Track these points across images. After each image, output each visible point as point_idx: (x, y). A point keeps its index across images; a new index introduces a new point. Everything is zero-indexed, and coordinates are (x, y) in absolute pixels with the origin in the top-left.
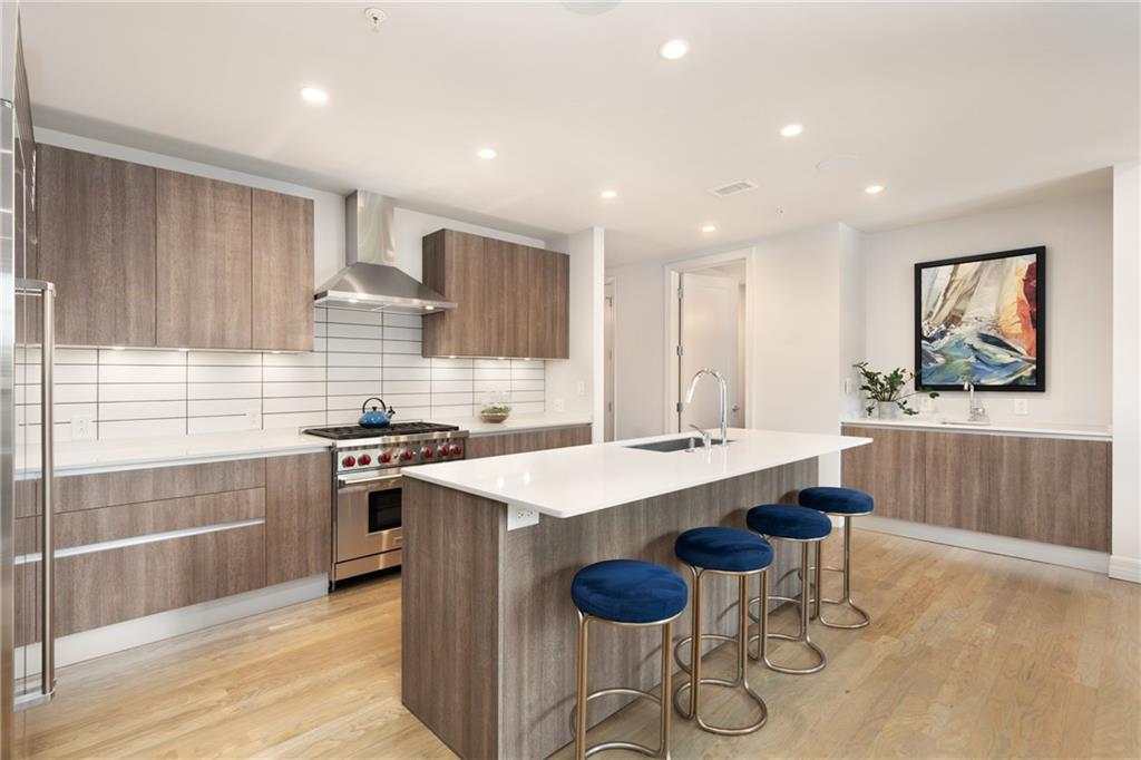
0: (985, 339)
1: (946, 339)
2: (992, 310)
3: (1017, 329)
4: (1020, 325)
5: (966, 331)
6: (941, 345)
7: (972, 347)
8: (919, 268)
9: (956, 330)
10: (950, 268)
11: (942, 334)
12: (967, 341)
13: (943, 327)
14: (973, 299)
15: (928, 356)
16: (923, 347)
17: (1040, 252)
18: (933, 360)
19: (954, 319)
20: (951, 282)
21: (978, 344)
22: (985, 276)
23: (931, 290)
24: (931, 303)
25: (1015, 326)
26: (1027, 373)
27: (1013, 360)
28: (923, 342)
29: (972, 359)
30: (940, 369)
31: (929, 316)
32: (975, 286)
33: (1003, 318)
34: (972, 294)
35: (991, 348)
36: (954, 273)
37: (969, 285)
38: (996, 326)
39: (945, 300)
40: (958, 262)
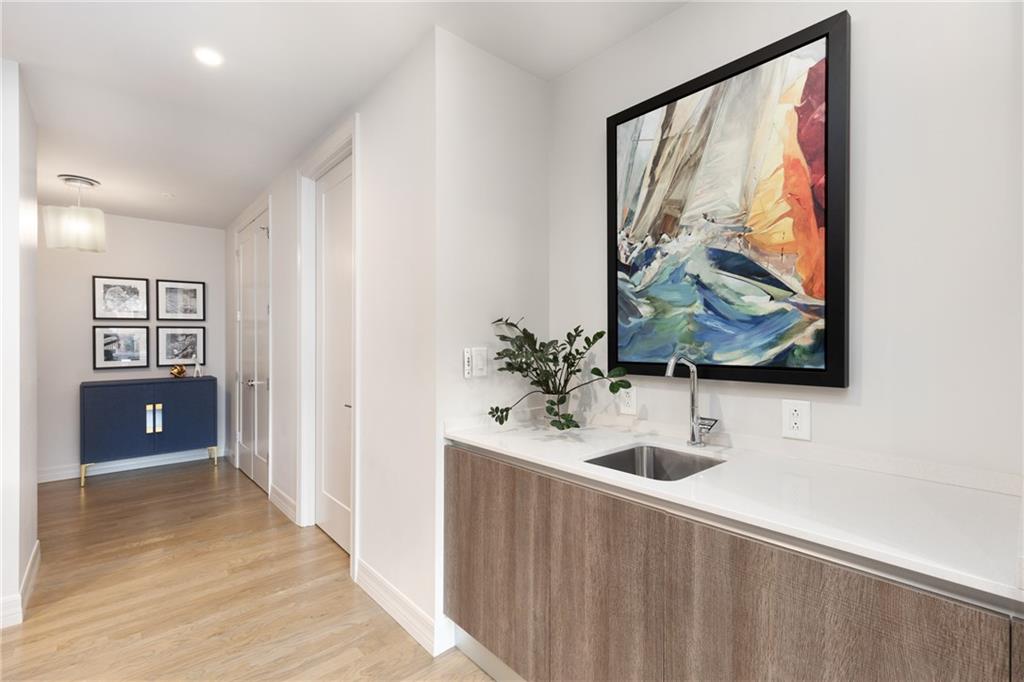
0: (723, 260)
1: (655, 265)
2: (733, 194)
3: (783, 233)
4: (789, 221)
5: (686, 248)
6: (647, 279)
7: (697, 280)
8: (613, 125)
9: (672, 246)
11: (649, 256)
12: (690, 268)
13: (649, 240)
14: (701, 172)
15: (627, 303)
16: (620, 285)
17: (835, 30)
18: (635, 312)
19: (667, 224)
20: (663, 143)
21: (710, 275)
23: (631, 165)
24: (631, 195)
26: (804, 339)
27: (774, 306)
28: (621, 275)
29: (698, 308)
30: (645, 330)
31: (628, 221)
32: (703, 143)
33: (755, 209)
34: (696, 165)
35: (732, 282)
36: (666, 125)
37: (692, 143)
38: (742, 232)
39: (653, 182)
40: (669, 98)
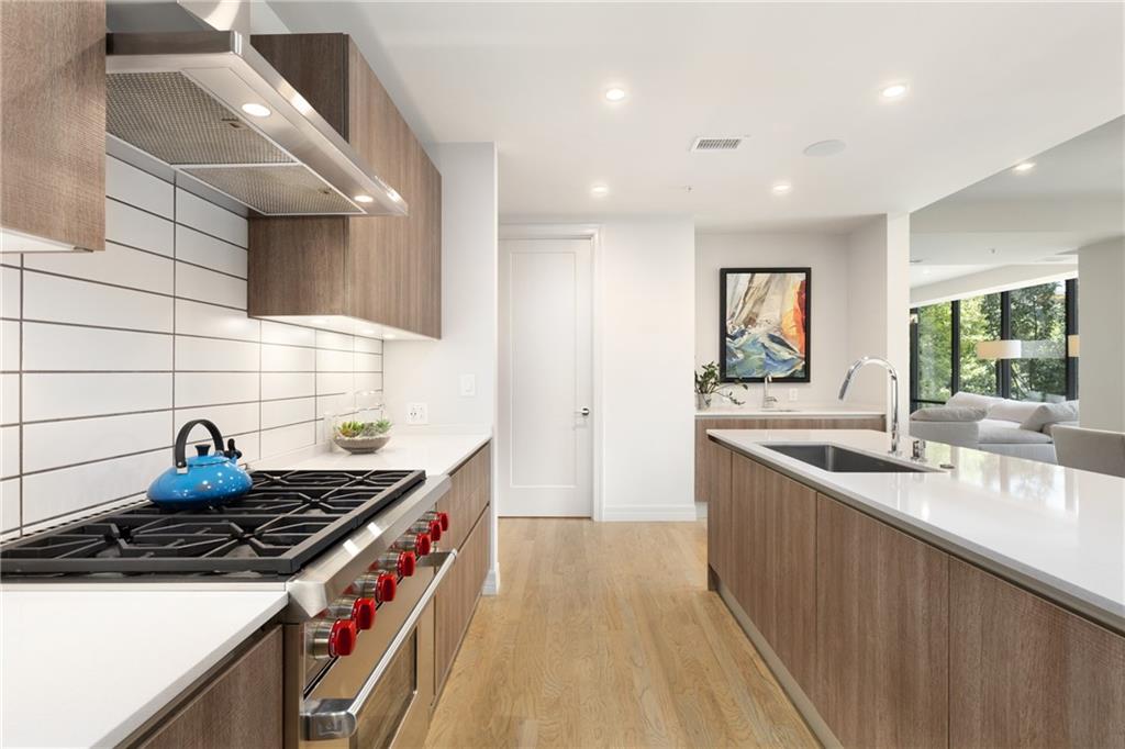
0: (773, 338)
1: (745, 337)
2: (777, 315)
4: (794, 329)
5: (758, 332)
6: (741, 343)
7: (763, 345)
8: (724, 273)
9: (752, 330)
10: (747, 276)
11: (742, 333)
12: (761, 340)
13: (743, 327)
14: (765, 304)
15: (730, 352)
16: (728, 344)
17: (807, 271)
18: (735, 356)
19: (751, 321)
20: (749, 289)
21: (768, 343)
22: (772, 287)
23: (734, 293)
24: (733, 306)
25: (792, 331)
26: (799, 368)
27: (790, 357)
28: (728, 339)
29: (764, 356)
30: (740, 363)
31: (732, 316)
32: (766, 294)
33: (784, 322)
34: (764, 301)
35: (777, 347)
36: (751, 281)
37: (762, 292)
38: (780, 329)
39: (744, 303)
40: (753, 271)
